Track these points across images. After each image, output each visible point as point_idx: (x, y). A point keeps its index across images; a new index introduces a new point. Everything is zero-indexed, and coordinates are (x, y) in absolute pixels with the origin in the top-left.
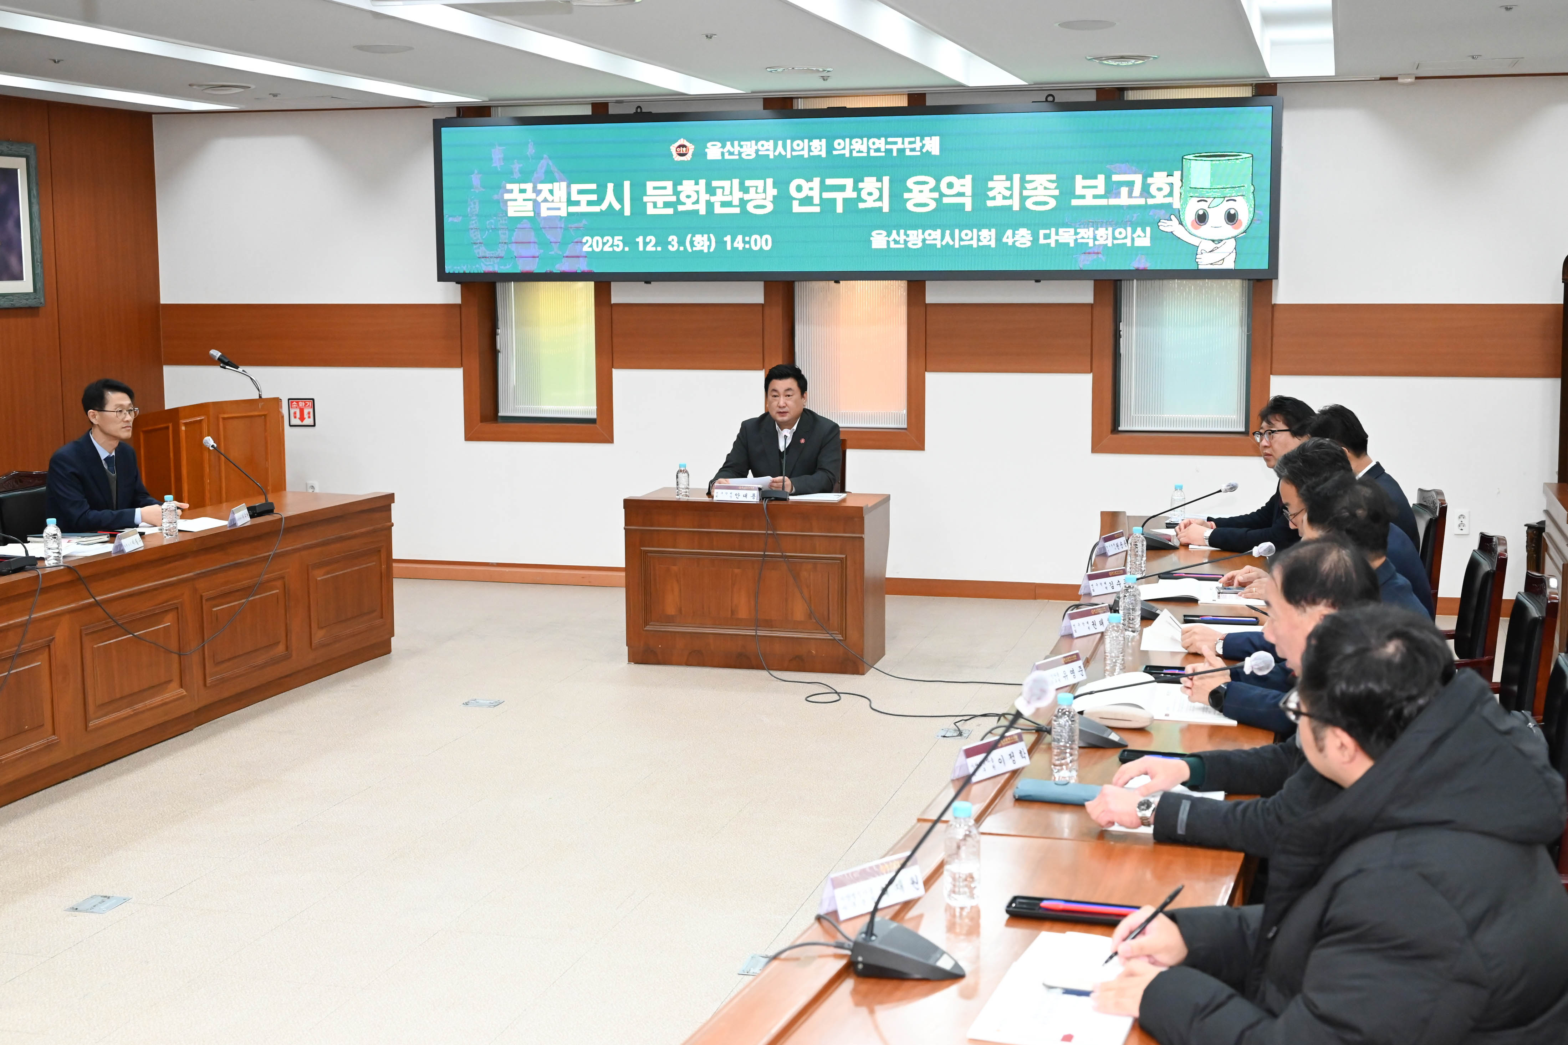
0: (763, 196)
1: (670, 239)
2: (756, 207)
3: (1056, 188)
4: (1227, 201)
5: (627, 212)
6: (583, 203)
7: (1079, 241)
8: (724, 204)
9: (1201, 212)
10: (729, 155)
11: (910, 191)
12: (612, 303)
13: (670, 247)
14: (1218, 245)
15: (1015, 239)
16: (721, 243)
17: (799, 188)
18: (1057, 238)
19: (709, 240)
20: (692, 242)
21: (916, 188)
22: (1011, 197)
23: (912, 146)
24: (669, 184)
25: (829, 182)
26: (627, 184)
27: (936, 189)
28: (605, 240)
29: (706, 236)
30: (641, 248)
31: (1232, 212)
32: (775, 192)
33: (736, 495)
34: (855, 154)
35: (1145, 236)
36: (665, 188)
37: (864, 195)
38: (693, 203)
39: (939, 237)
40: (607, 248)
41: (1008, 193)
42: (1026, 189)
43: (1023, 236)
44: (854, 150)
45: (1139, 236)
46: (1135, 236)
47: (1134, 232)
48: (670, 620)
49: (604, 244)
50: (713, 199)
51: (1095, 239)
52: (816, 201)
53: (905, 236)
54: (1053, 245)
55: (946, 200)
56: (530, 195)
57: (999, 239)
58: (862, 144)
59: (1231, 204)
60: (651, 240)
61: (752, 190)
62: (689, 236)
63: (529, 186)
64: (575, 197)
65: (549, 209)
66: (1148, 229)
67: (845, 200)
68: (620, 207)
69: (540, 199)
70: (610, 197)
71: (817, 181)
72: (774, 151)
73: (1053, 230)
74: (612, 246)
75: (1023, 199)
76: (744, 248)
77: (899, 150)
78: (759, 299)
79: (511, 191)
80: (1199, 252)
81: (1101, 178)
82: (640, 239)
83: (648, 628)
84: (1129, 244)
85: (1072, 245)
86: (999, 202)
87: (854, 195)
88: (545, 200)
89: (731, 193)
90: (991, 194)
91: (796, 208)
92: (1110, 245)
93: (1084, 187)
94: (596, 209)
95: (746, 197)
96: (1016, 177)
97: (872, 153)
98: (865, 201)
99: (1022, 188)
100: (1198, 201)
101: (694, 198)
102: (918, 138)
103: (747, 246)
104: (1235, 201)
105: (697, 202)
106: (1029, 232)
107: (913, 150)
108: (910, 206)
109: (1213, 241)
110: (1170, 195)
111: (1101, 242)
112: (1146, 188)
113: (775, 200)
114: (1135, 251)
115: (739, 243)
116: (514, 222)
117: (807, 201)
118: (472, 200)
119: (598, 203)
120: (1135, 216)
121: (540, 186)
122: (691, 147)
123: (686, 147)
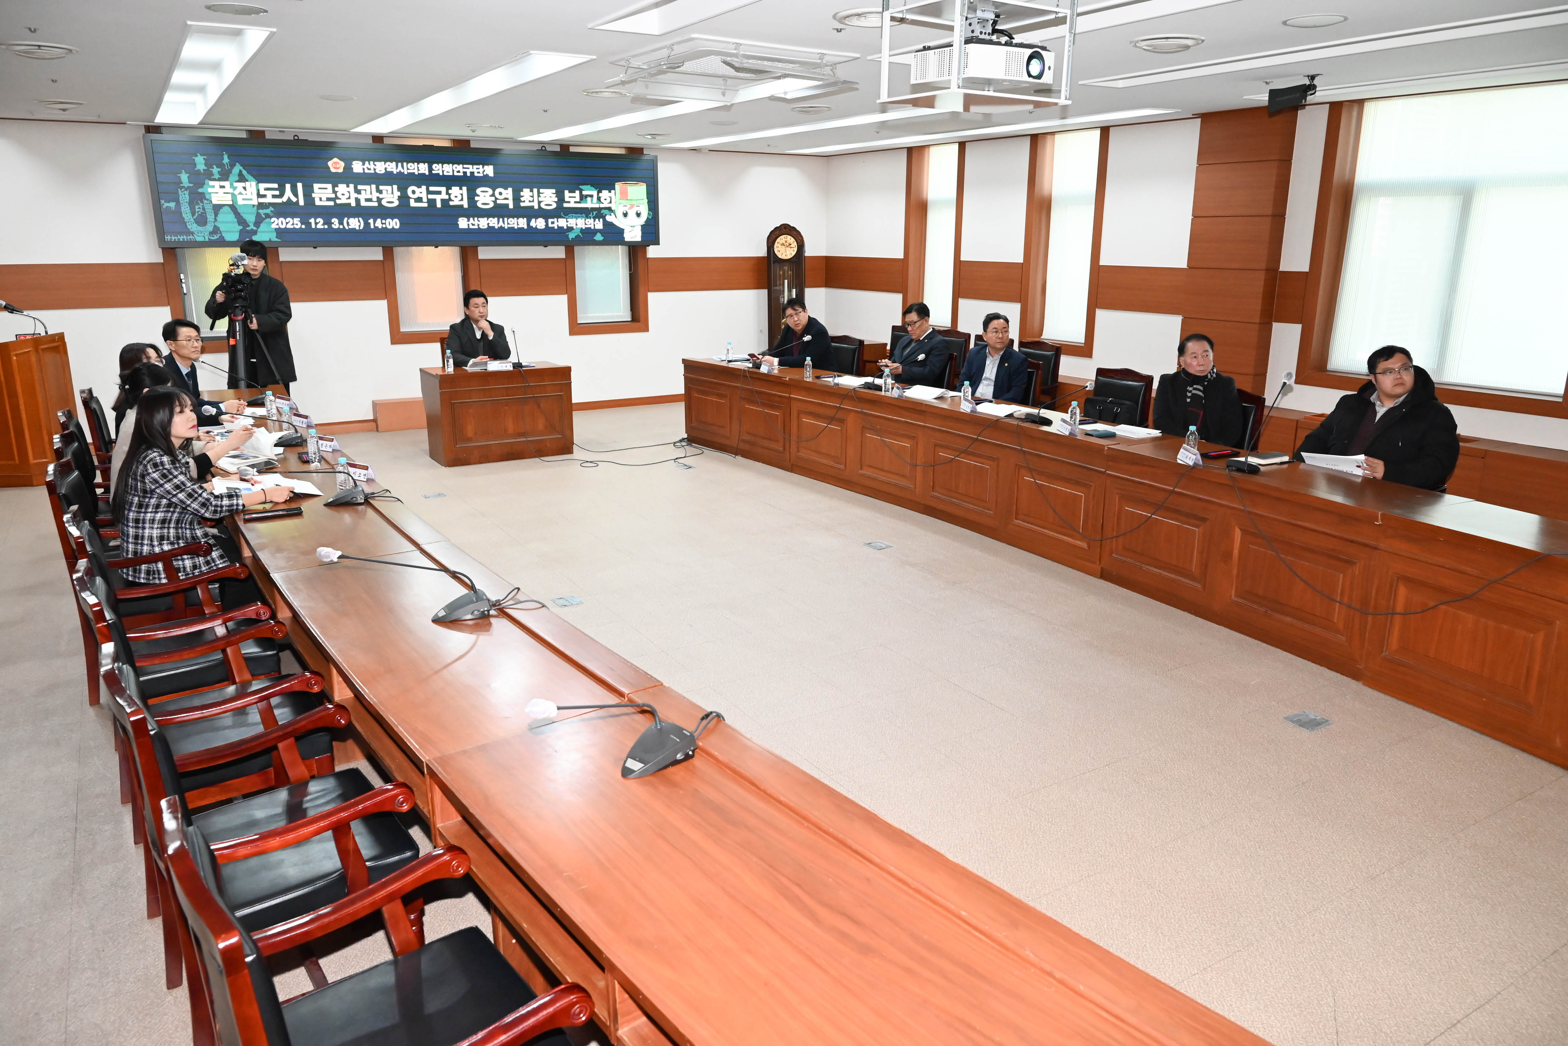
0: (391, 196)
1: (333, 221)
2: (388, 202)
3: (555, 197)
4: (636, 206)
5: (302, 203)
6: (270, 196)
7: (568, 226)
8: (367, 200)
9: (625, 212)
10: (368, 170)
11: (479, 196)
12: (281, 261)
13: (333, 226)
14: (633, 229)
15: (537, 224)
16: (367, 224)
17: (414, 192)
18: (558, 223)
19: (359, 221)
20: (348, 223)
21: (482, 194)
22: (533, 201)
23: (478, 170)
24: (329, 186)
25: (431, 189)
26: (300, 186)
27: (493, 195)
28: (287, 220)
29: (357, 219)
30: (313, 226)
31: (639, 212)
32: (399, 194)
34: (445, 174)
35: (600, 224)
36: (326, 189)
37: (452, 197)
38: (347, 199)
39: (496, 222)
40: (289, 226)
41: (531, 199)
43: (540, 223)
44: (445, 171)
45: (597, 224)
46: (595, 223)
47: (594, 221)
48: (470, 440)
49: (287, 223)
50: (359, 196)
51: (576, 225)
52: (425, 200)
53: (478, 221)
54: (556, 228)
55: (498, 202)
56: (228, 188)
57: (528, 224)
58: (449, 168)
59: (638, 208)
60: (320, 221)
61: (384, 192)
62: (346, 219)
63: (226, 184)
64: (262, 192)
65: (243, 199)
66: (601, 220)
67: (442, 200)
68: (296, 199)
69: (236, 192)
70: (288, 193)
71: (424, 188)
72: (397, 169)
73: (556, 220)
74: (293, 224)
75: (539, 202)
76: (382, 227)
77: (470, 172)
78: (381, 258)
79: (213, 187)
80: (625, 232)
81: (577, 192)
82: (312, 221)
83: (458, 446)
84: (593, 228)
86: (527, 204)
87: (447, 197)
88: (240, 193)
89: (371, 194)
90: (522, 199)
91: (413, 204)
92: (584, 228)
93: (570, 197)
94: (278, 201)
95: (381, 196)
96: (535, 190)
97: (455, 174)
98: (453, 201)
99: (539, 196)
100: (623, 206)
101: (347, 195)
102: (481, 166)
103: (384, 226)
104: (640, 206)
105: (349, 198)
106: (544, 220)
107: (478, 173)
108: (479, 205)
109: (631, 227)
110: (610, 202)
111: (579, 226)
112: (599, 199)
113: (399, 198)
114: (595, 231)
115: (379, 223)
116: (217, 208)
117: (419, 200)
118: (182, 192)
119: (281, 195)
120: (595, 213)
121: (235, 184)
122: (342, 164)
123: (339, 163)
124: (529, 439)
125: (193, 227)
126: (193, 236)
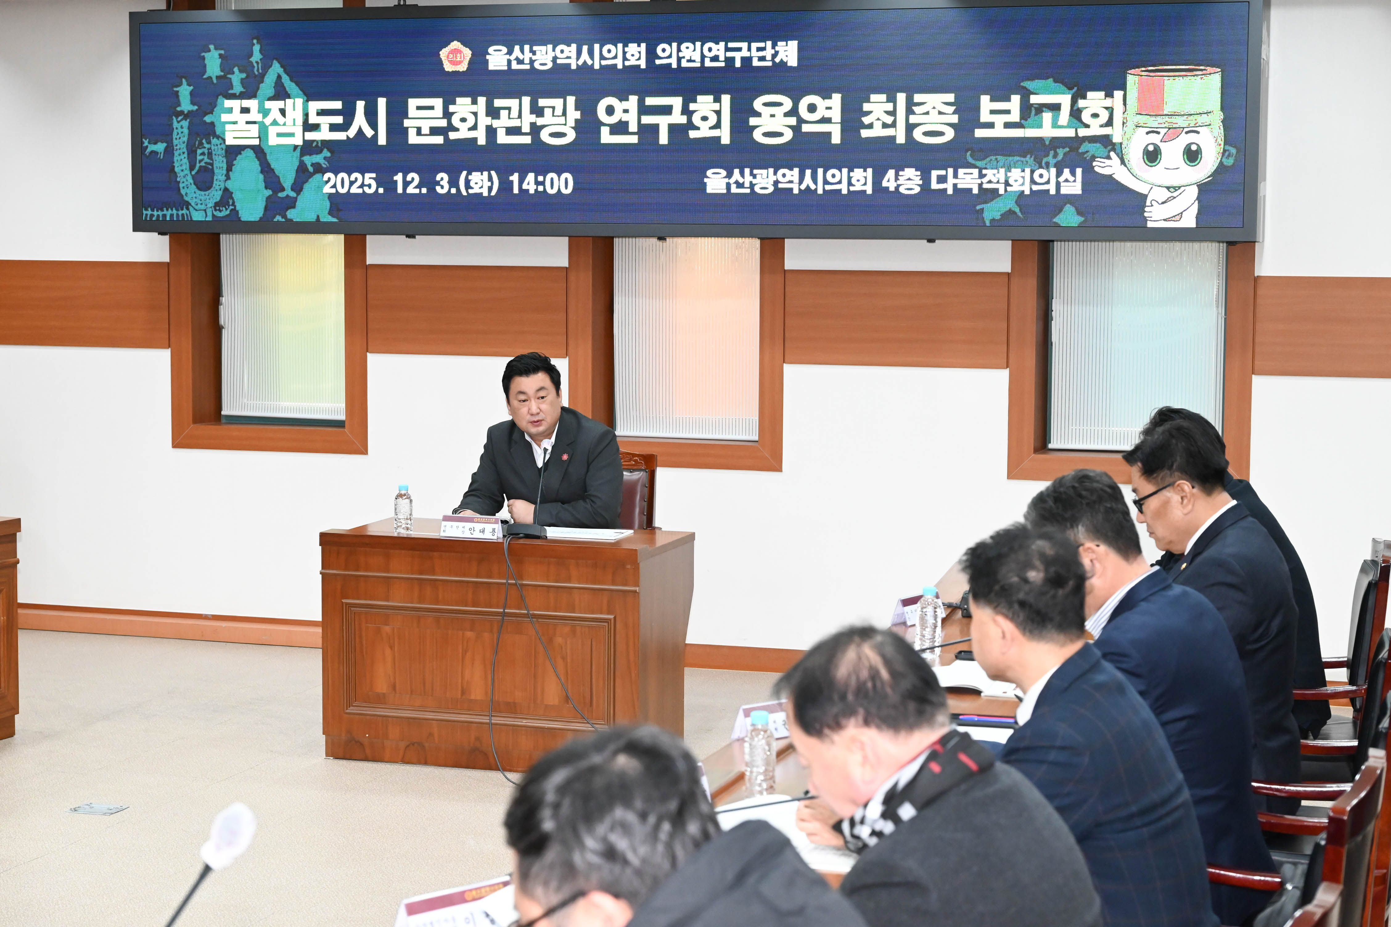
0: (562, 120)
1: (438, 178)
2: (553, 135)
3: (954, 113)
4: (1187, 133)
5: (382, 141)
6: (325, 128)
7: (985, 186)
8: (512, 131)
9: (1151, 148)
10: (518, 64)
11: (758, 115)
12: (367, 264)
13: (438, 189)
14: (1175, 194)
15: (899, 182)
16: (506, 186)
17: (610, 110)
18: (956, 181)
19: (490, 179)
20: (467, 182)
21: (766, 111)
22: (894, 125)
23: (761, 54)
24: (438, 103)
25: (651, 101)
26: (382, 103)
27: (793, 112)
28: (353, 177)
29: (486, 173)
30: (400, 190)
31: (1194, 148)
32: (578, 115)
33: (470, 529)
34: (684, 64)
35: (1075, 181)
36: (432, 108)
37: (696, 119)
38: (470, 129)
39: (796, 179)
40: (355, 190)
41: (889, 120)
42: (914, 113)
43: (909, 179)
44: (684, 57)
45: (1067, 181)
46: (1062, 179)
47: (1059, 174)
48: (380, 700)
49: (352, 183)
50: (496, 123)
51: (1007, 184)
52: (633, 127)
53: (752, 177)
54: (950, 191)
55: (806, 128)
56: (255, 115)
57: (877, 182)
58: (694, 50)
59: (1192, 138)
60: (413, 179)
61: (548, 112)
62: (464, 173)
63: (252, 104)
64: (313, 119)
65: (279, 135)
66: (1079, 171)
67: (671, 127)
68: (373, 133)
69: (268, 121)
70: (360, 120)
71: (634, 99)
72: (578, 59)
73: (950, 171)
74: (362, 186)
75: (910, 128)
76: (536, 190)
77: (743, 59)
78: (562, 260)
79: (230, 110)
80: (1148, 203)
81: (1016, 99)
82: (399, 178)
83: (351, 710)
84: (1053, 192)
85: (975, 191)
86: (878, 131)
87: (683, 120)
88: (275, 123)
89: (520, 116)
90: (866, 120)
91: (606, 137)
92: (1027, 192)
93: (993, 112)
94: (341, 136)
95: (540, 121)
96: (901, 98)
97: (708, 63)
98: (698, 128)
99: (909, 111)
100: (1148, 133)
101: (471, 121)
102: (769, 44)
103: (541, 188)
104: (1198, 132)
105: (474, 128)
106: (919, 173)
107: (762, 59)
108: (758, 136)
109: (1168, 188)
110: (1109, 123)
111: (1015, 188)
112: (1076, 114)
113: (578, 126)
114: (1061, 201)
115: (530, 183)
116: (233, 152)
117: (620, 128)
118: (178, 122)
119: (344, 127)
120: (1061, 152)
121: (268, 104)
122: (467, 53)
123: (461, 52)
124: (495, 720)
125: (189, 191)
126: (188, 209)
